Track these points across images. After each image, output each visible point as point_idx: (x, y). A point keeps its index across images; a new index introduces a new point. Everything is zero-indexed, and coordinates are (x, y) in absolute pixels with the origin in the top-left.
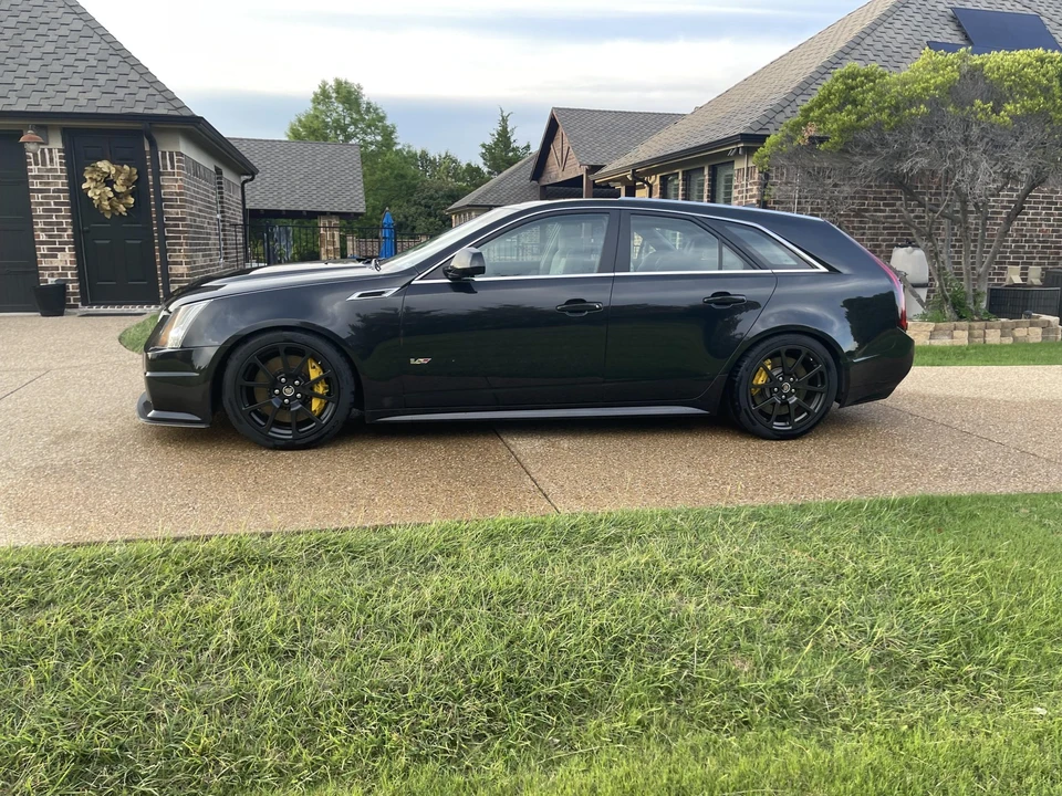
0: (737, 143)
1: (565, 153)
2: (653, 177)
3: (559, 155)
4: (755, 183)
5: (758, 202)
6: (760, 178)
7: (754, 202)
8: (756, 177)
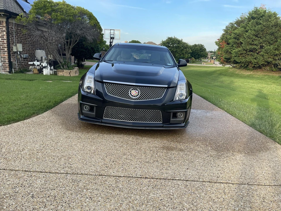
0: (1, 12)
4: (4, 27)
5: (7, 33)
6: (6, 25)
7: (5, 33)
8: (5, 25)
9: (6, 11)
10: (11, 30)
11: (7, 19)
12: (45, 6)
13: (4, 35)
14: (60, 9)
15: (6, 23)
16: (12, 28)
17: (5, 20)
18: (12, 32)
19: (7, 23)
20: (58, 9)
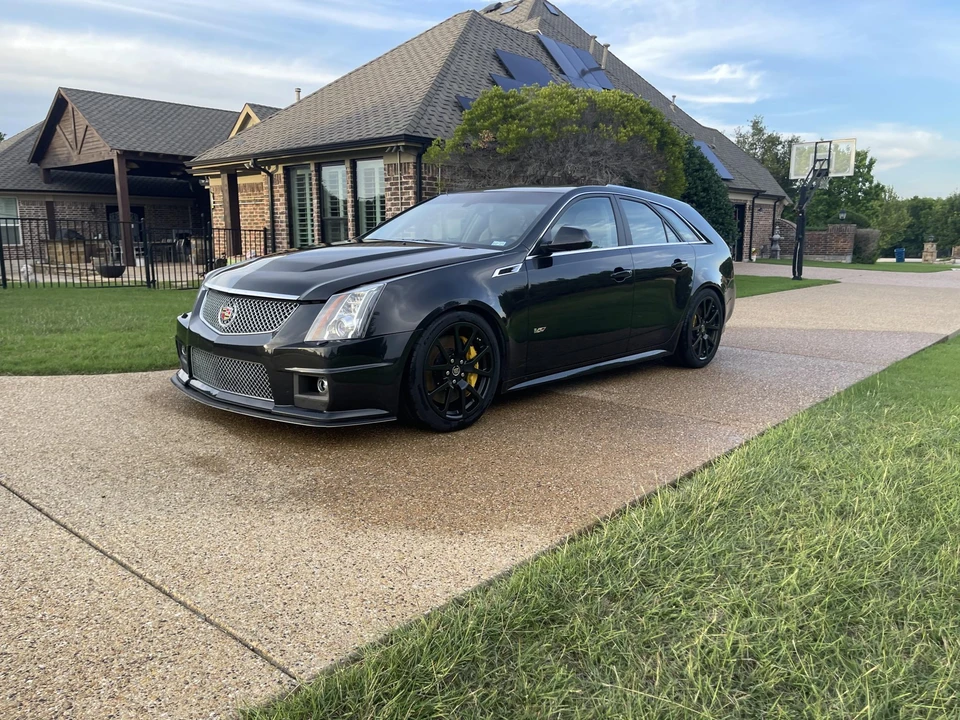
0: (397, 142)
1: (80, 139)
2: (273, 168)
3: (71, 137)
4: (410, 177)
5: (415, 193)
6: (415, 173)
7: (411, 193)
8: (411, 172)
9: (407, 138)
10: (428, 184)
11: (419, 157)
12: (490, 109)
13: (409, 198)
14: (527, 109)
15: (415, 167)
16: (435, 179)
17: (411, 160)
18: (434, 189)
19: (418, 166)
20: (521, 110)
